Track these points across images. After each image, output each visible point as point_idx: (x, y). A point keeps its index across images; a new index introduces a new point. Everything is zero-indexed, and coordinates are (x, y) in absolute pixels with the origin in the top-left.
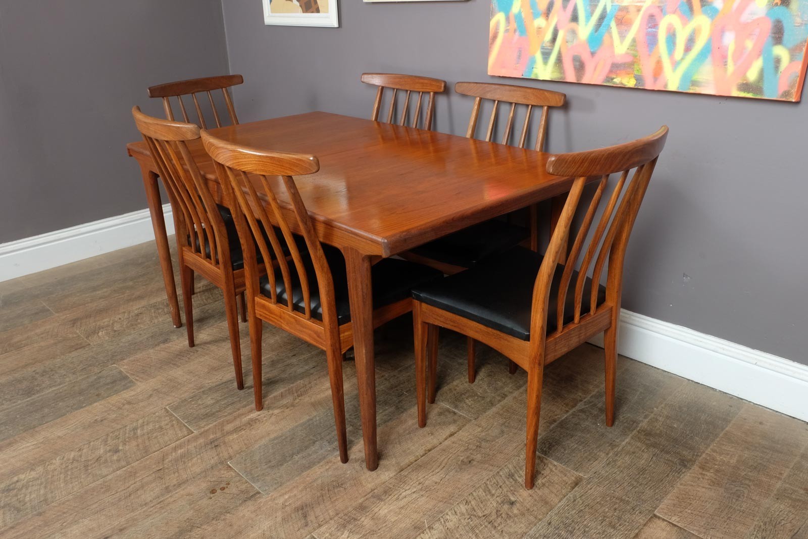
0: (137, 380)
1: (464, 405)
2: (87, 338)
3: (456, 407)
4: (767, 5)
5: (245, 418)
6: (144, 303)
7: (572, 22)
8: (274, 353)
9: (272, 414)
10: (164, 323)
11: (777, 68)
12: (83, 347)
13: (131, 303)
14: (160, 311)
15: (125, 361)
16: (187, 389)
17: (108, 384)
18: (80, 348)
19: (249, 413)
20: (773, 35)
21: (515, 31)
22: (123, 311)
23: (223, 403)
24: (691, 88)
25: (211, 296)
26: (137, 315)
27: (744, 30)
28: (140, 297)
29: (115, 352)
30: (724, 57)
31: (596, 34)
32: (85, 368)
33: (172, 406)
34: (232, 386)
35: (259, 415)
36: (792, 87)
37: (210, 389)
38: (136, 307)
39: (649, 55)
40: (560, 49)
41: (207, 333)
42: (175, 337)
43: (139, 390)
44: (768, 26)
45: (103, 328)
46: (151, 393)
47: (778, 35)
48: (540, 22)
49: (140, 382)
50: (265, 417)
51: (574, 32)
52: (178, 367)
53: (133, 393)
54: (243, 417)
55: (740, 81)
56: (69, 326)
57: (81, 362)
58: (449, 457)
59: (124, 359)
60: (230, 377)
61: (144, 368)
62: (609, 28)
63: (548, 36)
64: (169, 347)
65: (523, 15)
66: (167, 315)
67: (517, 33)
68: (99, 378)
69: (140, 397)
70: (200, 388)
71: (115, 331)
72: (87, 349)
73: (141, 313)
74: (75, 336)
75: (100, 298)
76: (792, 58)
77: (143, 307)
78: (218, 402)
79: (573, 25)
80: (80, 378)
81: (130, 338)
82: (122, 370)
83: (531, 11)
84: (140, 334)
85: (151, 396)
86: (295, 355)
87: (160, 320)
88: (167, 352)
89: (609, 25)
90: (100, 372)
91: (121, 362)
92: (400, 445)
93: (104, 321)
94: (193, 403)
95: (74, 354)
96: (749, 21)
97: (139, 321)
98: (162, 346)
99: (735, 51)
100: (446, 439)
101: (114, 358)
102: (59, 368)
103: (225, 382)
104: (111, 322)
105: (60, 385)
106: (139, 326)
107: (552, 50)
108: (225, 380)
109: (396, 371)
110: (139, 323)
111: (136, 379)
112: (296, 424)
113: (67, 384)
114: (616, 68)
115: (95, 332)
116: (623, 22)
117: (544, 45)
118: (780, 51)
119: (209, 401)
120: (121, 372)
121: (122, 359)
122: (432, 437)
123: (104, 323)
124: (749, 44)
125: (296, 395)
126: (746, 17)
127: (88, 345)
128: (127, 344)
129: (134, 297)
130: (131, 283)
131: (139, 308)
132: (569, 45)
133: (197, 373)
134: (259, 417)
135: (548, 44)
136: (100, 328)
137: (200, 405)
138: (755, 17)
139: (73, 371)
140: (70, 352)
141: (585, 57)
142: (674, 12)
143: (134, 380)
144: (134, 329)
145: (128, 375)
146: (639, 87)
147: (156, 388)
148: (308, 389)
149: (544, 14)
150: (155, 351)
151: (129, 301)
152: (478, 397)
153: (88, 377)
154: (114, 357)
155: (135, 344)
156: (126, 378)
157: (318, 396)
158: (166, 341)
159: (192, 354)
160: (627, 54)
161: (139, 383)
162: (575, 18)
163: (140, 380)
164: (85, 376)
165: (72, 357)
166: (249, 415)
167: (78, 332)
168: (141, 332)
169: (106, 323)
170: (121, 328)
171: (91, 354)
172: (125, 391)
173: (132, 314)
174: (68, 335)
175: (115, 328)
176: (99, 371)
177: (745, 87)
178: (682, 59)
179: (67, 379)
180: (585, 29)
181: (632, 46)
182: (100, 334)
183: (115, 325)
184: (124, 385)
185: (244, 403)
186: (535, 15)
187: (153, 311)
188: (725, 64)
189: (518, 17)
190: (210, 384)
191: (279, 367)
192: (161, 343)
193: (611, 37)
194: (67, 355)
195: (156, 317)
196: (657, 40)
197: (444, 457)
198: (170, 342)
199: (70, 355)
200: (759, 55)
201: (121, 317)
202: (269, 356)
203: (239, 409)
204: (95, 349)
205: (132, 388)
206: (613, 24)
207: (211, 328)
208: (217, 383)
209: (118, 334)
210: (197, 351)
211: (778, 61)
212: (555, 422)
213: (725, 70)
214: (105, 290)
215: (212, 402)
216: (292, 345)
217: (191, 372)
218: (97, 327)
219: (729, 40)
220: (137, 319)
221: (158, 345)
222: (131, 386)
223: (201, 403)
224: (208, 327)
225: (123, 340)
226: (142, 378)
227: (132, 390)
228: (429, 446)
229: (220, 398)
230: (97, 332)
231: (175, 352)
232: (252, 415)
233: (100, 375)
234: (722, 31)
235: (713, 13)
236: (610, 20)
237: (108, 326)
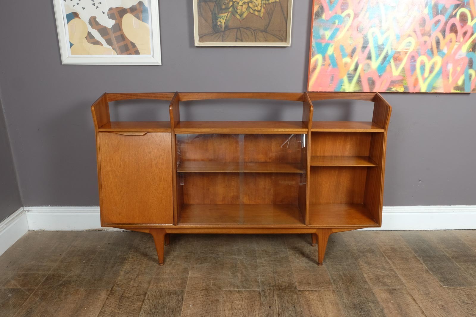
4: (466, 52)
7: (367, 59)
11: (470, 78)
20: (469, 65)
21: (329, 65)
24: (433, 90)
27: (456, 63)
30: (448, 75)
31: (382, 65)
39: (412, 76)
40: (360, 74)
44: (467, 61)
47: (471, 64)
48: (347, 60)
51: (369, 65)
55: (455, 85)
63: (352, 67)
65: (335, 56)
67: (331, 66)
79: (368, 61)
83: (341, 53)
89: (390, 61)
96: (459, 58)
99: (453, 72)
107: (354, 75)
114: (393, 83)
116: (397, 59)
117: (349, 73)
118: (472, 72)
124: (459, 69)
126: (457, 57)
132: (366, 72)
135: (352, 72)
138: (461, 57)
141: (375, 78)
142: (424, 54)
146: (406, 92)
149: (350, 55)
160: (399, 75)
162: (369, 58)
177: (457, 88)
178: (428, 77)
180: (375, 64)
181: (402, 71)
186: (344, 56)
188: (448, 78)
189: (332, 57)
193: (391, 67)
196: (416, 68)
200: (463, 74)
206: (392, 61)
211: (470, 76)
213: (448, 81)
219: (450, 67)
234: (447, 63)
235: (443, 55)
236: (390, 58)
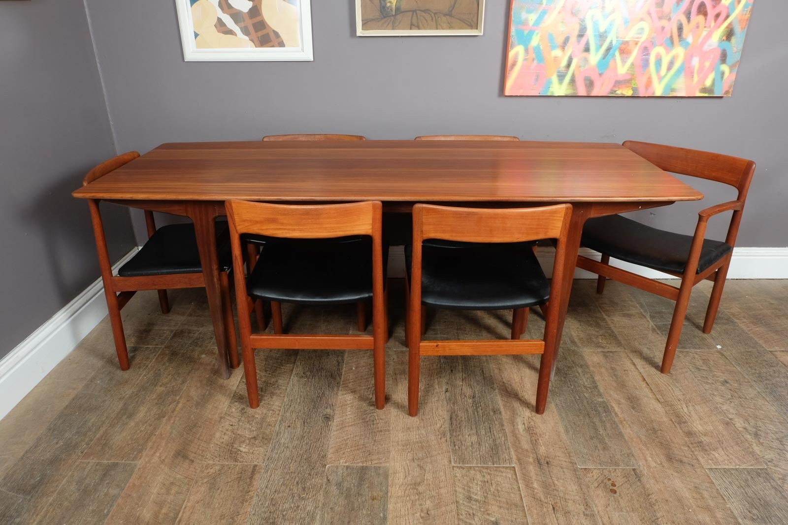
4: (718, 40)
7: (584, 52)
11: (722, 77)
20: (721, 58)
21: (533, 60)
24: (671, 93)
27: (704, 56)
30: (692, 73)
31: (604, 60)
36: (730, 88)
39: (643, 74)
40: (574, 72)
44: (718, 54)
47: (724, 58)
48: (557, 52)
51: (586, 60)
55: (701, 87)
62: (614, 55)
63: (564, 63)
65: (541, 48)
67: (535, 62)
76: (731, 72)
79: (586, 54)
83: (549, 45)
89: (614, 54)
96: (708, 50)
99: (699, 69)
107: (566, 73)
114: (618, 83)
116: (624, 51)
117: (560, 70)
118: (725, 68)
124: (707, 64)
126: (706, 48)
132: (582, 69)
135: (564, 69)
138: (711, 48)
141: (595, 77)
142: (661, 45)
146: (635, 95)
149: (561, 46)
160: (627, 73)
162: (587, 49)
177: (704, 90)
178: (666, 75)
180: (594, 58)
181: (630, 68)
186: (553, 48)
188: (693, 77)
189: (537, 50)
193: (615, 62)
196: (649, 64)
200: (713, 70)
206: (617, 54)
211: (723, 73)
213: (692, 80)
219: (695, 62)
234: (692, 56)
235: (686, 46)
236: (615, 51)
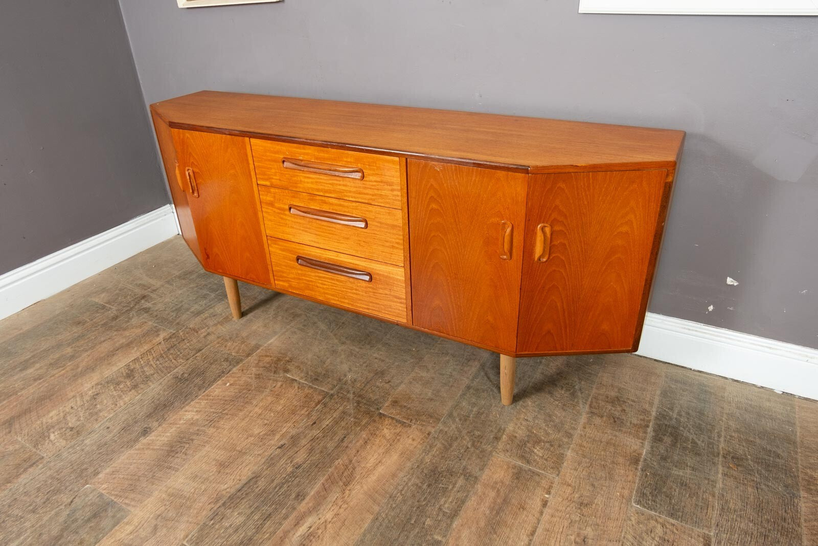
0: (128, 505)
1: (536, 457)
2: (35, 447)
3: (528, 462)
5: (295, 537)
6: (95, 377)
8: (289, 425)
9: (326, 521)
10: (133, 404)
12: (34, 463)
13: (80, 381)
14: (122, 386)
15: (100, 476)
16: (201, 505)
17: (89, 520)
18: (31, 466)
19: (297, 527)
22: (72, 394)
23: (256, 518)
25: (179, 353)
26: (94, 397)
28: (90, 369)
29: (83, 464)
32: (48, 499)
33: (191, 539)
34: (257, 487)
35: (310, 527)
37: (231, 498)
38: (88, 385)
41: (195, 410)
42: (156, 424)
43: (136, 521)
45: (53, 427)
46: (154, 522)
49: (134, 506)
50: (318, 529)
52: (177, 470)
53: (129, 528)
54: (291, 535)
56: (4, 432)
57: (39, 489)
58: (558, 540)
59: (98, 473)
60: (250, 473)
61: (130, 482)
64: (153, 440)
66: (133, 391)
68: (74, 511)
69: (143, 534)
70: (217, 501)
71: (72, 429)
72: (41, 466)
73: (97, 394)
74: (17, 446)
75: (35, 380)
77: (97, 384)
78: (249, 517)
80: (45, 519)
81: (95, 436)
82: (103, 492)
84: (108, 428)
85: (156, 528)
86: (315, 423)
87: (126, 399)
88: (153, 449)
90: (72, 502)
91: (95, 480)
92: (496, 533)
93: (51, 415)
94: (217, 527)
95: (24, 479)
97: (98, 406)
98: (144, 441)
100: (541, 513)
101: (84, 475)
102: (9, 506)
103: (246, 484)
104: (62, 414)
105: (18, 536)
106: (101, 414)
108: (244, 479)
109: (440, 425)
110: (100, 411)
111: (125, 503)
112: (362, 530)
113: (29, 531)
115: (43, 436)
119: (236, 518)
120: (101, 495)
121: (96, 473)
122: (525, 512)
123: (52, 418)
125: (341, 483)
127: (40, 459)
128: (95, 448)
129: (80, 369)
130: (69, 350)
131: (93, 387)
133: (204, 476)
134: (311, 529)
136: (50, 427)
137: (227, 528)
139: (31, 508)
140: (18, 476)
143: (124, 506)
144: (97, 420)
145: (113, 498)
147: (158, 513)
148: (352, 471)
150: (136, 452)
151: (75, 377)
152: (544, 442)
153: (57, 514)
154: (83, 473)
155: (106, 444)
156: (111, 504)
157: (369, 480)
158: (145, 432)
159: (188, 446)
161: (133, 510)
163: (133, 503)
164: (53, 512)
165: (23, 483)
166: (297, 530)
167: (19, 439)
168: (108, 424)
169: (55, 418)
170: (79, 423)
171: (49, 473)
172: (117, 528)
173: (87, 398)
174: (7, 447)
175: (70, 425)
176: (69, 500)
179: (28, 524)
182: (52, 437)
183: (68, 418)
184: (113, 517)
185: (284, 511)
187: (112, 387)
190: (228, 490)
191: (303, 445)
192: (140, 437)
194: (15, 481)
195: (120, 397)
197: (553, 541)
198: (150, 434)
199: (20, 480)
201: (72, 404)
202: (285, 430)
203: (281, 524)
204: (52, 464)
205: (125, 520)
207: (197, 400)
208: (238, 487)
209: (76, 432)
210: (192, 440)
212: (639, 461)
214: (37, 366)
215: (241, 519)
216: (305, 409)
217: (197, 476)
218: (45, 427)
220: (96, 405)
221: (136, 440)
222: (122, 518)
223: (227, 525)
224: (193, 400)
225: (87, 442)
226: (133, 499)
227: (127, 523)
228: (529, 529)
229: (250, 511)
230: (46, 434)
231: (164, 448)
232: (301, 529)
233: (73, 505)
237: (59, 423)
